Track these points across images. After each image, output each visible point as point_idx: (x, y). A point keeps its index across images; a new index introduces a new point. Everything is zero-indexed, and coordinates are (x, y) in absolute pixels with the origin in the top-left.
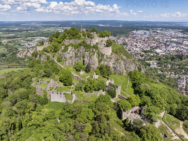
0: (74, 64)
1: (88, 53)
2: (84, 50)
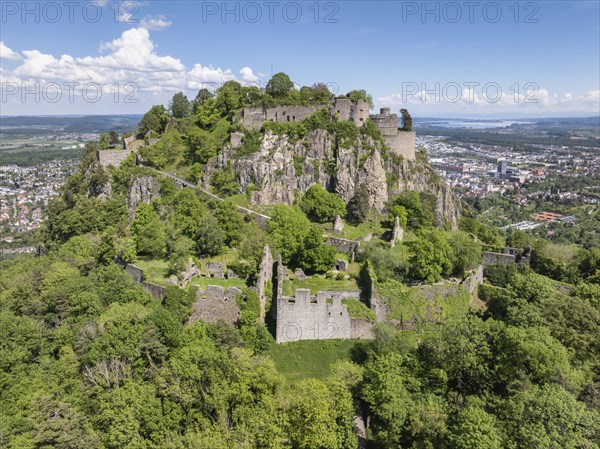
0: (292, 198)
1: (350, 151)
2: (329, 143)
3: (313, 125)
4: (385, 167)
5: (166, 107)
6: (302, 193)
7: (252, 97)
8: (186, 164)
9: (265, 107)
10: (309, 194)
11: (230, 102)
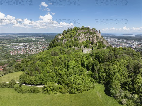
1: (92, 35)
2: (89, 35)
3: (87, 32)
4: (96, 38)
5: (66, 30)
6: (86, 41)
7: (79, 29)
8: (70, 37)
9: (81, 30)
10: (87, 41)
11: (76, 30)
